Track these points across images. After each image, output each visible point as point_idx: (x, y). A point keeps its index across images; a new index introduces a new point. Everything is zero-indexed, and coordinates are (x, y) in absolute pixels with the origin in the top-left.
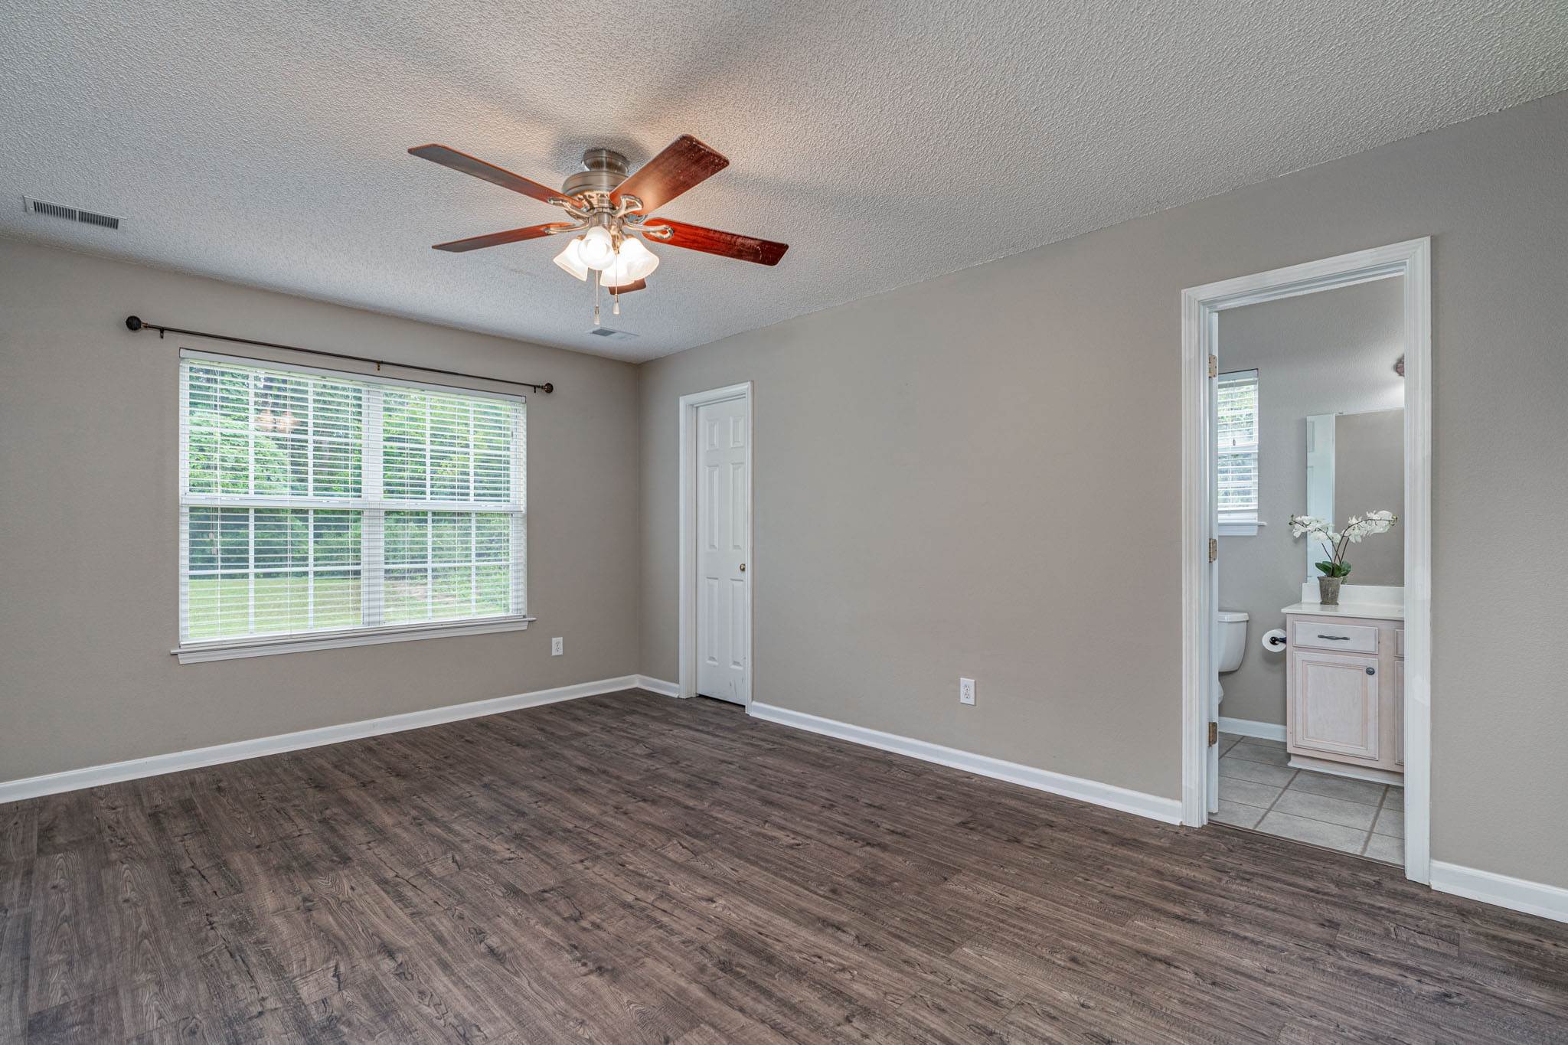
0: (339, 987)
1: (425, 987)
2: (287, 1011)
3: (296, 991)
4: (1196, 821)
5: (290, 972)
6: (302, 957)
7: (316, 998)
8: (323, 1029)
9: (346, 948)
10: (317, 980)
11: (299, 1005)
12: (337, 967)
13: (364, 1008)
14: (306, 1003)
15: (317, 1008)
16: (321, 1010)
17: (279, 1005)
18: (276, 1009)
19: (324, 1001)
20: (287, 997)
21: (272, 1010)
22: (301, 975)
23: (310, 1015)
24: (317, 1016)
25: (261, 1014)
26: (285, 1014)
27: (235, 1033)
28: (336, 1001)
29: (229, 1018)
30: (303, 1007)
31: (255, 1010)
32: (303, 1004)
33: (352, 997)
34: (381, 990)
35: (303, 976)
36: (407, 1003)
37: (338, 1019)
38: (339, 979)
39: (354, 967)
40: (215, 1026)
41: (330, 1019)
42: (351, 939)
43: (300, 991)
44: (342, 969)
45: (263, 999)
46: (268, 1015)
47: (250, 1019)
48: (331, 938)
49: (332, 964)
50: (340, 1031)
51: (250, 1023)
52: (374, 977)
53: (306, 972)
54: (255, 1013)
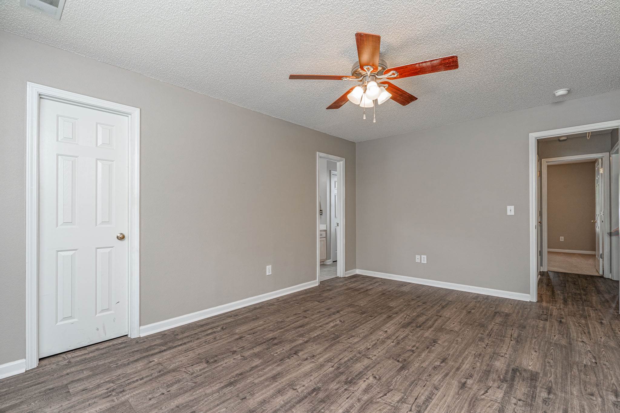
0: (490, 388)
1: (471, 369)
2: (511, 394)
3: (503, 397)
4: (318, 285)
5: (498, 406)
6: (489, 409)
7: (500, 390)
8: (507, 381)
9: (472, 398)
10: (494, 396)
11: (506, 393)
12: (483, 394)
13: (491, 377)
14: (504, 392)
15: (502, 388)
16: (502, 386)
17: (512, 398)
18: (514, 398)
19: (499, 388)
20: (507, 398)
21: (515, 398)
22: (496, 402)
23: (506, 387)
24: (505, 386)
25: (520, 400)
26: (512, 394)
27: (532, 401)
28: (496, 384)
29: (530, 407)
30: (506, 391)
31: (520, 403)
32: (505, 392)
33: (490, 382)
34: (481, 377)
35: (496, 401)
36: (480, 369)
37: (500, 380)
38: (487, 390)
39: (479, 390)
40: (537, 408)
41: (502, 382)
42: (466, 400)
43: (502, 397)
44: (483, 392)
45: (515, 404)
46: (518, 398)
47: (524, 401)
48: (471, 407)
49: (483, 397)
50: (503, 377)
51: (525, 400)
52: (478, 382)
53: (494, 401)
54: (521, 402)
